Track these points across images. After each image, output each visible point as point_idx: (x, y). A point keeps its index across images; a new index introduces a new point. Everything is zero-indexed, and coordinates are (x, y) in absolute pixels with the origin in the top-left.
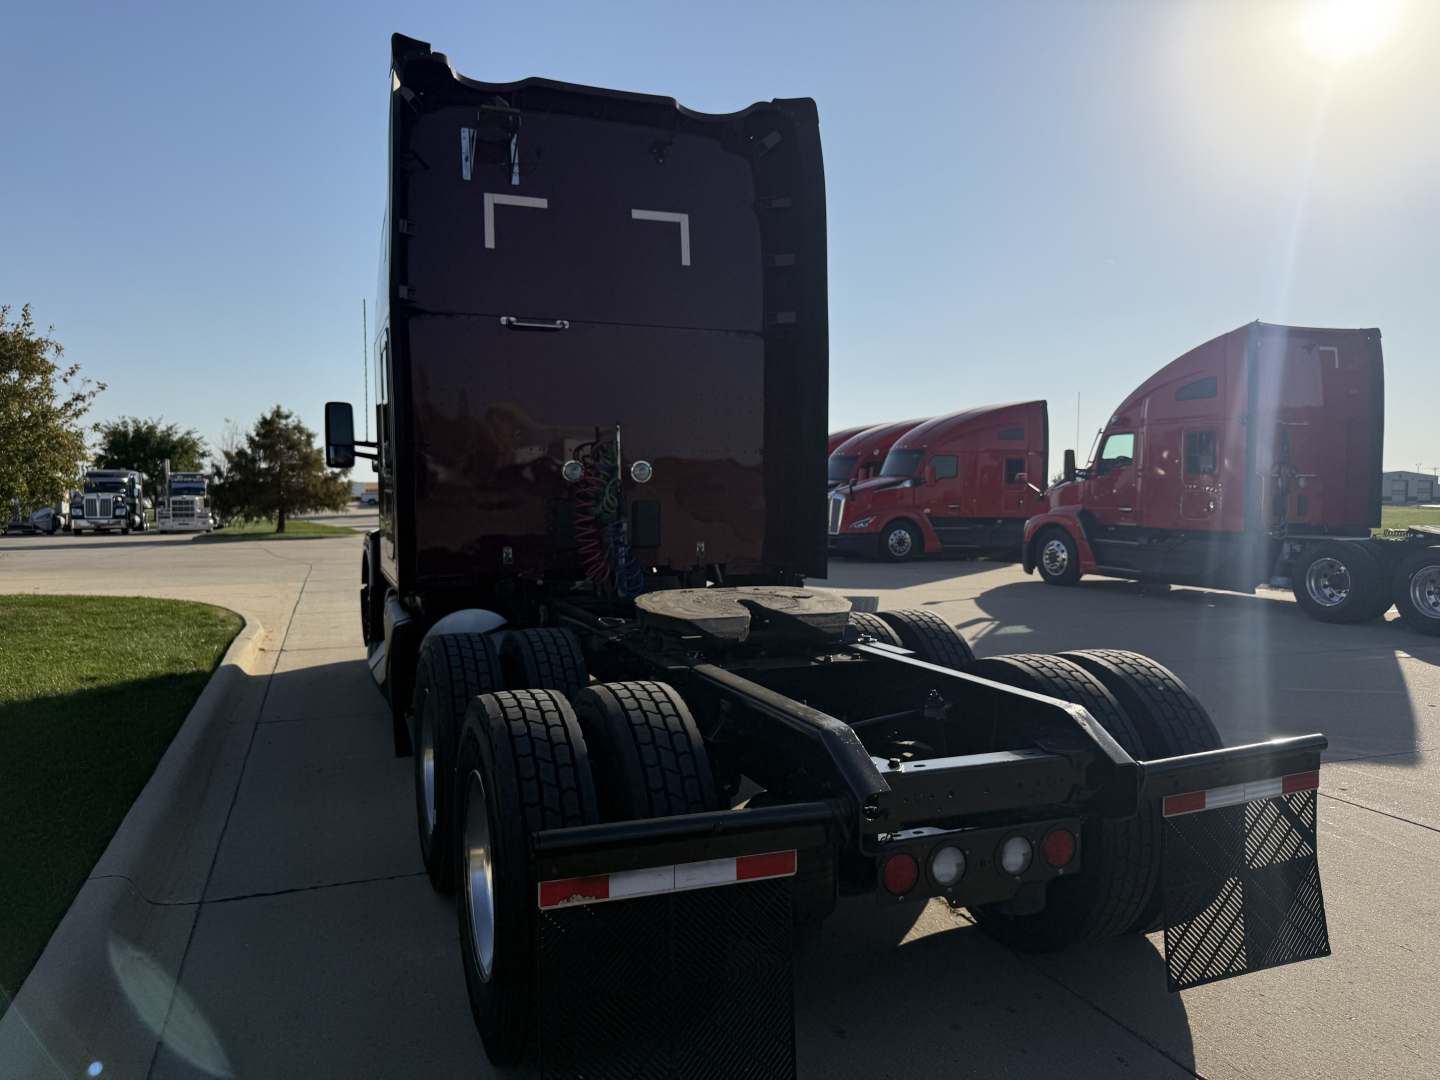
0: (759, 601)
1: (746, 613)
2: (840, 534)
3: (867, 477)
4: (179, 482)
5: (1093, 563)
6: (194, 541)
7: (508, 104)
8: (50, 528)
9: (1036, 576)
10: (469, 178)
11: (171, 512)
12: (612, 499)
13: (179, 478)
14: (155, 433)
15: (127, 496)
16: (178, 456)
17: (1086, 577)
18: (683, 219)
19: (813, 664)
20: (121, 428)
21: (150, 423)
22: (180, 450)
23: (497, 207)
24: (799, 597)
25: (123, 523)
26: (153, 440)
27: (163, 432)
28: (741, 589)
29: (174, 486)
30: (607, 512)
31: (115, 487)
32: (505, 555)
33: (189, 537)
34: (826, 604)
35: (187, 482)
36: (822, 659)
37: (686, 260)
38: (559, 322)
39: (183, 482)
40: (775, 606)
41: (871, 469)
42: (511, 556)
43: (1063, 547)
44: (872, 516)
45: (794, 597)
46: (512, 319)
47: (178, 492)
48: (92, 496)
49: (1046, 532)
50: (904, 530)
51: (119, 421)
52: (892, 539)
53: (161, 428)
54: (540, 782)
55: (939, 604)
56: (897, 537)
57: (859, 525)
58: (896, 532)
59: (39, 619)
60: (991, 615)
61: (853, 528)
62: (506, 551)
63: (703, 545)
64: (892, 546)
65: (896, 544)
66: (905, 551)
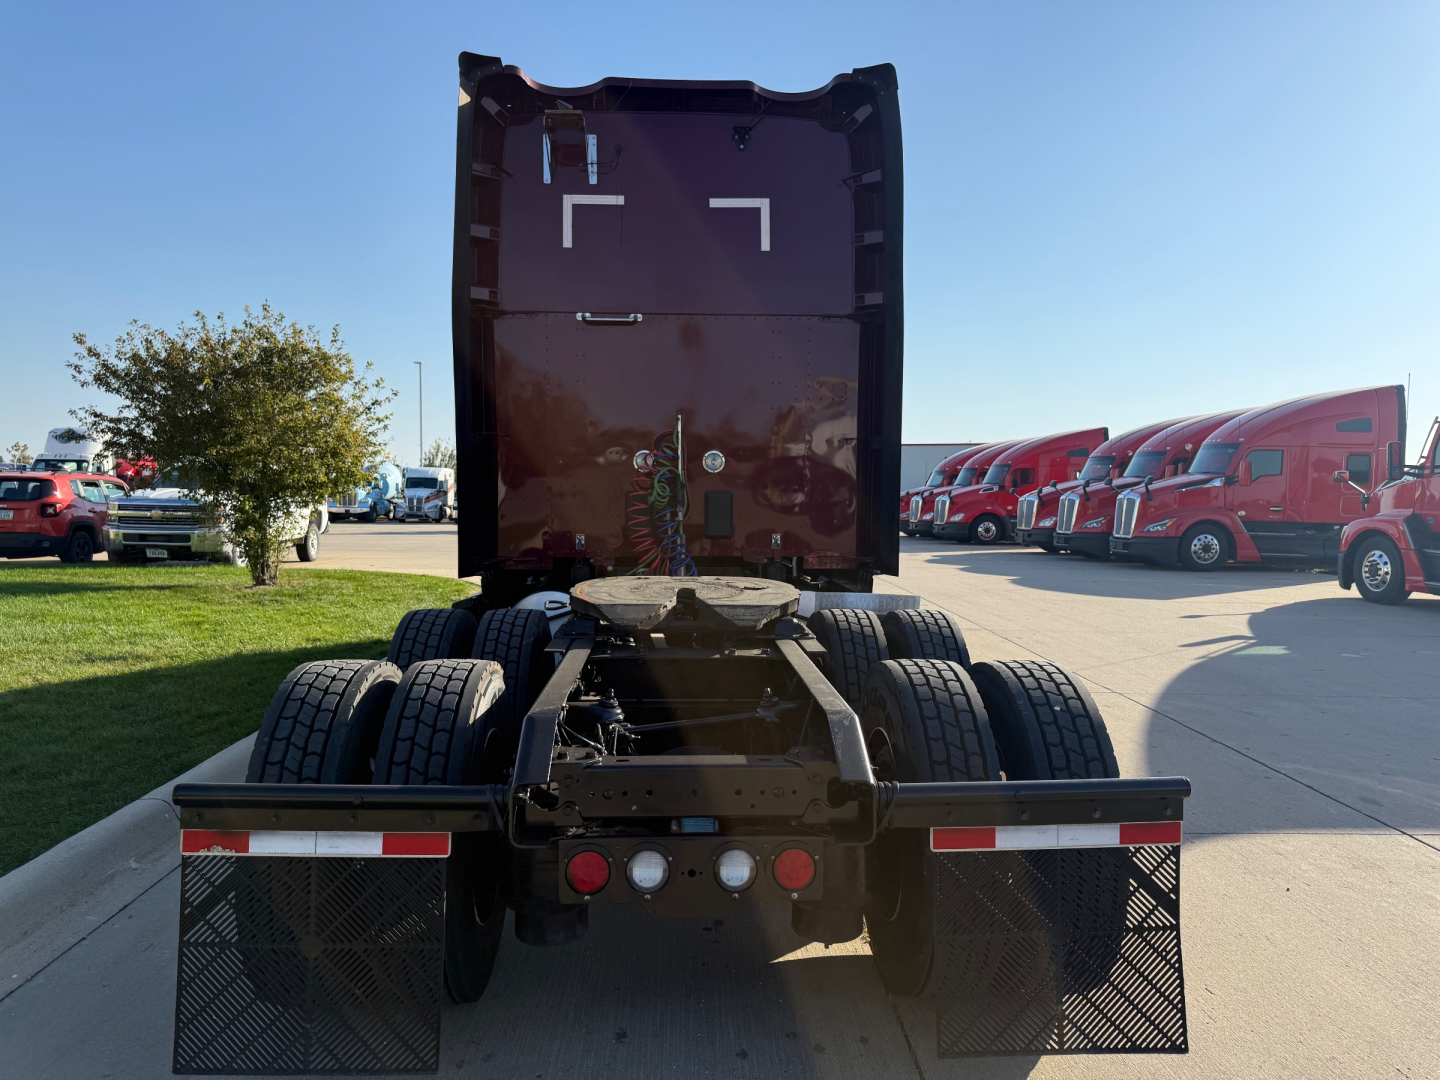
2: (1132, 538)
3: (1175, 474)
5: (1421, 578)
7: (571, 107)
9: (1354, 592)
10: (549, 182)
17: (1415, 595)
18: (764, 205)
23: (575, 207)
32: (578, 541)
37: (766, 246)
38: (633, 315)
41: (1180, 466)
42: (583, 542)
43: (1385, 558)
44: (1170, 518)
46: (588, 315)
49: (1368, 538)
50: (1212, 535)
52: (1196, 545)
54: (289, 744)
55: (1201, 618)
56: (1201, 542)
57: (1156, 528)
58: (1202, 537)
59: (332, 589)
60: (1254, 633)
61: (1148, 531)
62: (578, 537)
63: (779, 537)
64: (1195, 553)
65: (1201, 551)
66: (1212, 558)
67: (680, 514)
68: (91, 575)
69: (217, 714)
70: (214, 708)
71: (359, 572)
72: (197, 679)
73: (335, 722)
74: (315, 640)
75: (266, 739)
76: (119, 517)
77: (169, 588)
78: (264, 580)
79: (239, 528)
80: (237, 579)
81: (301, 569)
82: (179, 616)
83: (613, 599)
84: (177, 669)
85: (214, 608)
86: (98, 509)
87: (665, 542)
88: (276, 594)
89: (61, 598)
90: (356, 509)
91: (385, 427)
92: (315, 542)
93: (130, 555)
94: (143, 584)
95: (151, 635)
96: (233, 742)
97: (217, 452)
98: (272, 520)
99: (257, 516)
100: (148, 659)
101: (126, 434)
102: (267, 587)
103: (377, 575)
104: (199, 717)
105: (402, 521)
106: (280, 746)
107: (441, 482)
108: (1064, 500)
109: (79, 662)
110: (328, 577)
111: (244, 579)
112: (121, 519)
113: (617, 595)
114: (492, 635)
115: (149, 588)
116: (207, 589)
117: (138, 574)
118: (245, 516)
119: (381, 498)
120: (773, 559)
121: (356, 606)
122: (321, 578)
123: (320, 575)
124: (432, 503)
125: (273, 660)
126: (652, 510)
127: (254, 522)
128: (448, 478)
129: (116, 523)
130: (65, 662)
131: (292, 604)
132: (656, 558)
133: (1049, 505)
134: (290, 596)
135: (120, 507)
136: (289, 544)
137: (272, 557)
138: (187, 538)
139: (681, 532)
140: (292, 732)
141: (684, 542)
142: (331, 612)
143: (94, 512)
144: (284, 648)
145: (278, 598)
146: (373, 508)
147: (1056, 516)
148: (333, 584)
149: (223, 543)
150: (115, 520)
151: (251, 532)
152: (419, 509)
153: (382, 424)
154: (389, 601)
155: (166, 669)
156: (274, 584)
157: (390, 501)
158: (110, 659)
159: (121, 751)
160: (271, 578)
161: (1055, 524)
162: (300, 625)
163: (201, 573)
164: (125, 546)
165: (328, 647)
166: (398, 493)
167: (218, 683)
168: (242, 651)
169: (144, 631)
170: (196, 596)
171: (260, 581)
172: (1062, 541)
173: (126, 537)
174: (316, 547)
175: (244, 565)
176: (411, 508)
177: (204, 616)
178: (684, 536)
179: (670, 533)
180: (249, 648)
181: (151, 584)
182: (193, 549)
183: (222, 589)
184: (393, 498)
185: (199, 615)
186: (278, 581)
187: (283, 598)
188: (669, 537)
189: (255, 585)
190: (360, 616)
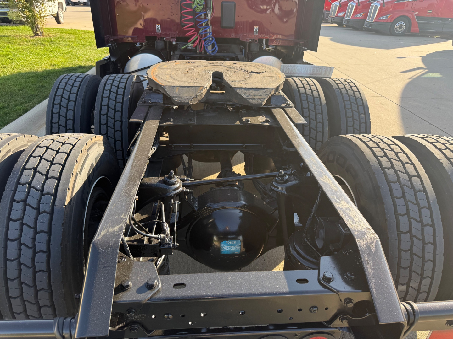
24: (254, 72)
30: (198, 7)
32: (157, 28)
36: (245, 119)
42: (160, 29)
44: (389, 14)
45: (251, 72)
50: (403, 21)
52: (397, 25)
55: (404, 58)
56: (399, 25)
57: (384, 18)
58: (400, 22)
59: (65, 39)
60: (426, 66)
61: (381, 19)
62: (157, 26)
63: (258, 28)
64: (396, 29)
65: (398, 28)
66: (402, 31)
67: (209, 15)
74: (54, 65)
78: (38, 34)
79: (23, 10)
80: (27, 33)
81: (55, 28)
83: (173, 81)
85: (15, 47)
87: (200, 31)
92: (62, 16)
98: (35, 7)
99: (28, 5)
102: (39, 37)
108: (350, 5)
110: (65, 33)
111: (30, 33)
113: (175, 77)
114: (106, 94)
116: (14, 38)
118: (23, 5)
120: (254, 40)
121: (73, 47)
122: (62, 33)
123: (62, 31)
126: (194, 13)
127: (27, 8)
131: (48, 46)
132: (197, 39)
133: (343, 7)
134: (48, 41)
137: (39, 23)
138: (7, 14)
139: (210, 25)
141: (211, 31)
142: (63, 50)
144: (40, 70)
145: (43, 42)
147: (345, 11)
148: (66, 36)
154: (87, 45)
156: (42, 36)
160: (41, 33)
161: (345, 15)
162: (49, 57)
163: (14, 29)
170: (9, 41)
171: (36, 34)
172: (346, 22)
174: (63, 18)
178: (211, 27)
179: (204, 25)
180: (25, 69)
182: (10, 19)
183: (20, 37)
185: (7, 51)
186: (44, 34)
187: (45, 43)
188: (203, 28)
189: (34, 36)
190: (74, 53)
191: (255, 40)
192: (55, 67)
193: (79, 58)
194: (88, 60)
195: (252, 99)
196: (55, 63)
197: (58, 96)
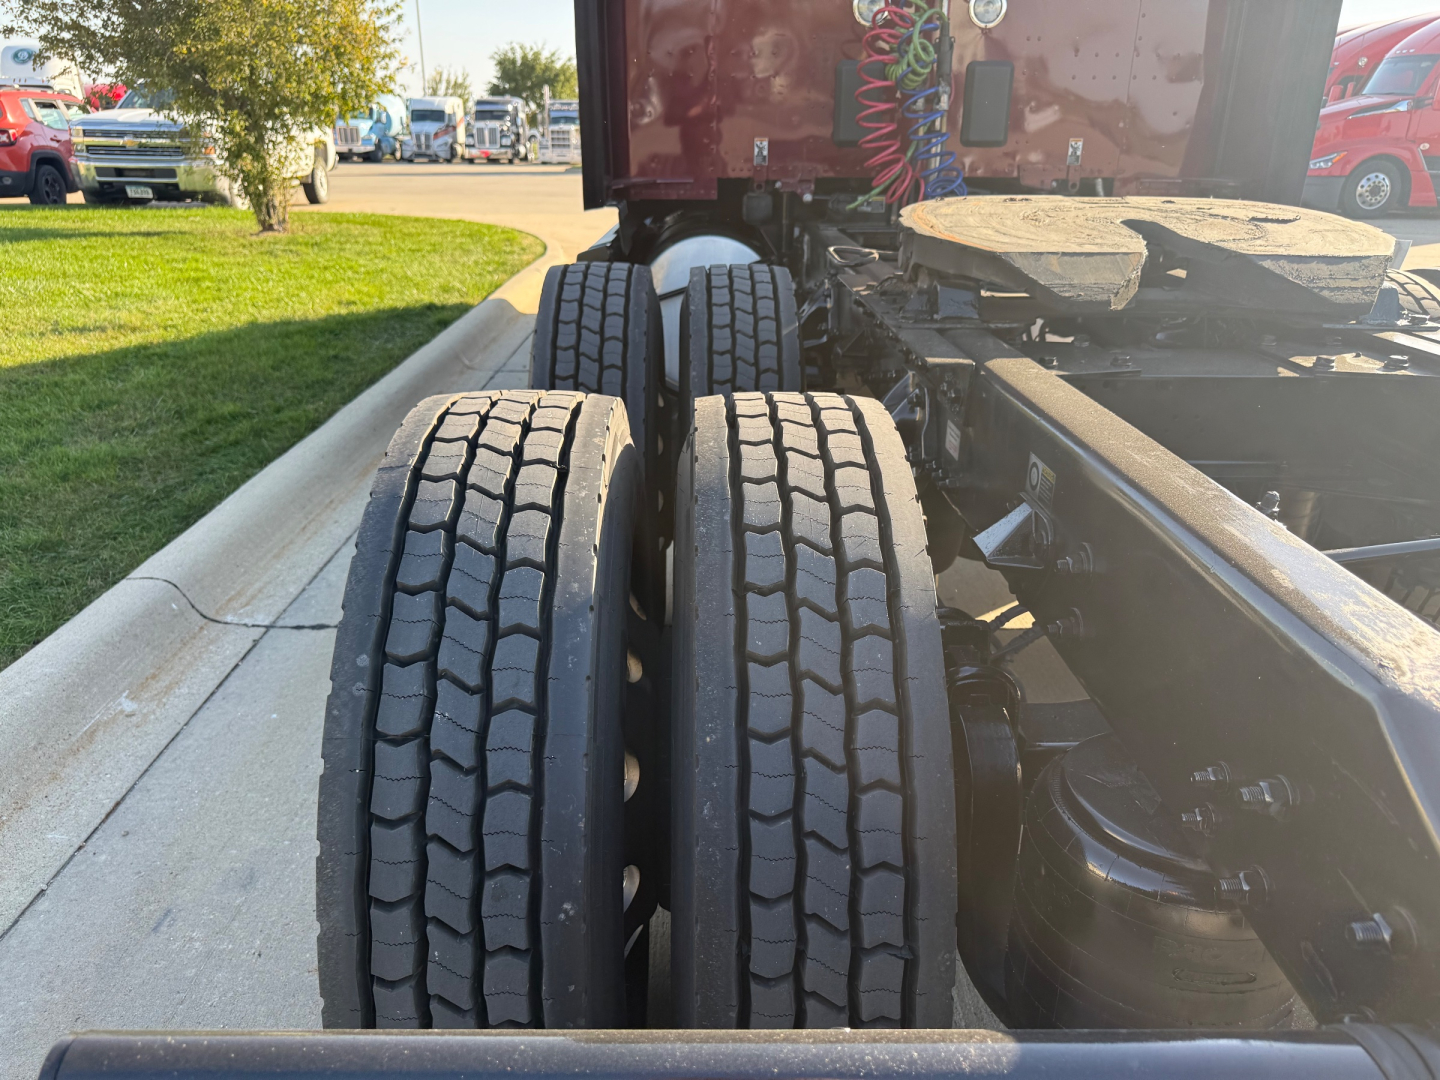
0: (1171, 225)
1: (1138, 245)
3: (1342, 97)
4: (556, 111)
6: (567, 172)
8: (449, 157)
11: (550, 143)
12: (925, 49)
13: (557, 107)
14: (539, 59)
15: (512, 125)
16: (560, 84)
19: (1284, 372)
20: (510, 55)
21: (535, 50)
22: (562, 78)
24: (1266, 220)
25: (510, 152)
26: (538, 67)
27: (547, 58)
28: (1133, 200)
29: (553, 115)
30: (915, 73)
31: (499, 116)
32: (756, 150)
33: (562, 168)
34: (1330, 236)
35: (564, 110)
36: (1308, 362)
39: (560, 110)
40: (1208, 235)
41: (1350, 86)
42: (765, 153)
45: (1254, 219)
47: (556, 121)
48: (481, 124)
50: (1382, 173)
51: (508, 47)
52: (1364, 186)
53: (544, 56)
54: (434, 675)
56: (1371, 183)
57: (1320, 164)
58: (1372, 176)
59: (355, 237)
62: (758, 143)
63: (1080, 144)
64: (1360, 195)
65: (1367, 194)
66: (1379, 202)
68: (64, 219)
69: (234, 417)
70: (229, 408)
71: (383, 216)
72: (202, 360)
73: (557, 601)
74: (350, 303)
75: (364, 660)
76: (87, 146)
77: (158, 234)
78: (272, 225)
79: (234, 155)
80: (239, 223)
81: (313, 213)
82: (173, 270)
84: (174, 344)
85: (215, 259)
86: (64, 137)
87: (911, 152)
88: (289, 243)
89: (23, 246)
90: (359, 148)
91: (400, 17)
92: (324, 180)
93: (107, 195)
94: (125, 230)
95: (137, 296)
96: (264, 461)
97: (189, 50)
98: (271, 146)
99: (252, 140)
100: (134, 330)
101: (68, 28)
102: (276, 234)
103: (405, 220)
104: (209, 422)
105: (410, 161)
106: (406, 683)
107: (449, 115)
109: (42, 334)
110: (348, 222)
111: (248, 223)
112: (89, 148)
114: (722, 316)
115: (133, 234)
116: (204, 236)
117: (120, 217)
118: (237, 140)
119: (385, 135)
120: (1065, 181)
121: (389, 259)
122: (340, 224)
123: (336, 219)
124: (440, 141)
125: (300, 332)
127: (249, 148)
128: (456, 110)
129: (85, 154)
130: (22, 334)
131: (311, 255)
134: (306, 244)
135: (86, 133)
136: (296, 182)
137: (277, 196)
138: (172, 173)
140: (438, 634)
142: (360, 266)
143: (58, 141)
144: (311, 316)
145: (292, 247)
146: (378, 146)
148: (356, 230)
149: (215, 177)
150: (82, 151)
151: (247, 162)
152: (428, 147)
153: (394, 16)
155: (159, 345)
156: (285, 229)
157: (395, 138)
158: (83, 330)
159: (96, 481)
160: (279, 223)
162: (326, 282)
163: (196, 216)
164: (100, 183)
165: (368, 313)
166: (403, 128)
167: (230, 366)
168: (257, 319)
169: (128, 290)
170: (192, 244)
171: (267, 227)
173: (100, 171)
174: (325, 186)
175: (245, 207)
176: (419, 146)
177: (203, 271)
180: (267, 315)
181: (135, 230)
182: (182, 187)
183: (222, 235)
184: (398, 134)
185: (197, 270)
186: (289, 226)
187: (299, 247)
188: (918, 141)
189: (262, 231)
190: (398, 271)
191: (1070, 183)
192: (354, 309)
193: (418, 284)
194: (446, 289)
195: (1332, 290)
196: (353, 298)
197: (567, 323)
